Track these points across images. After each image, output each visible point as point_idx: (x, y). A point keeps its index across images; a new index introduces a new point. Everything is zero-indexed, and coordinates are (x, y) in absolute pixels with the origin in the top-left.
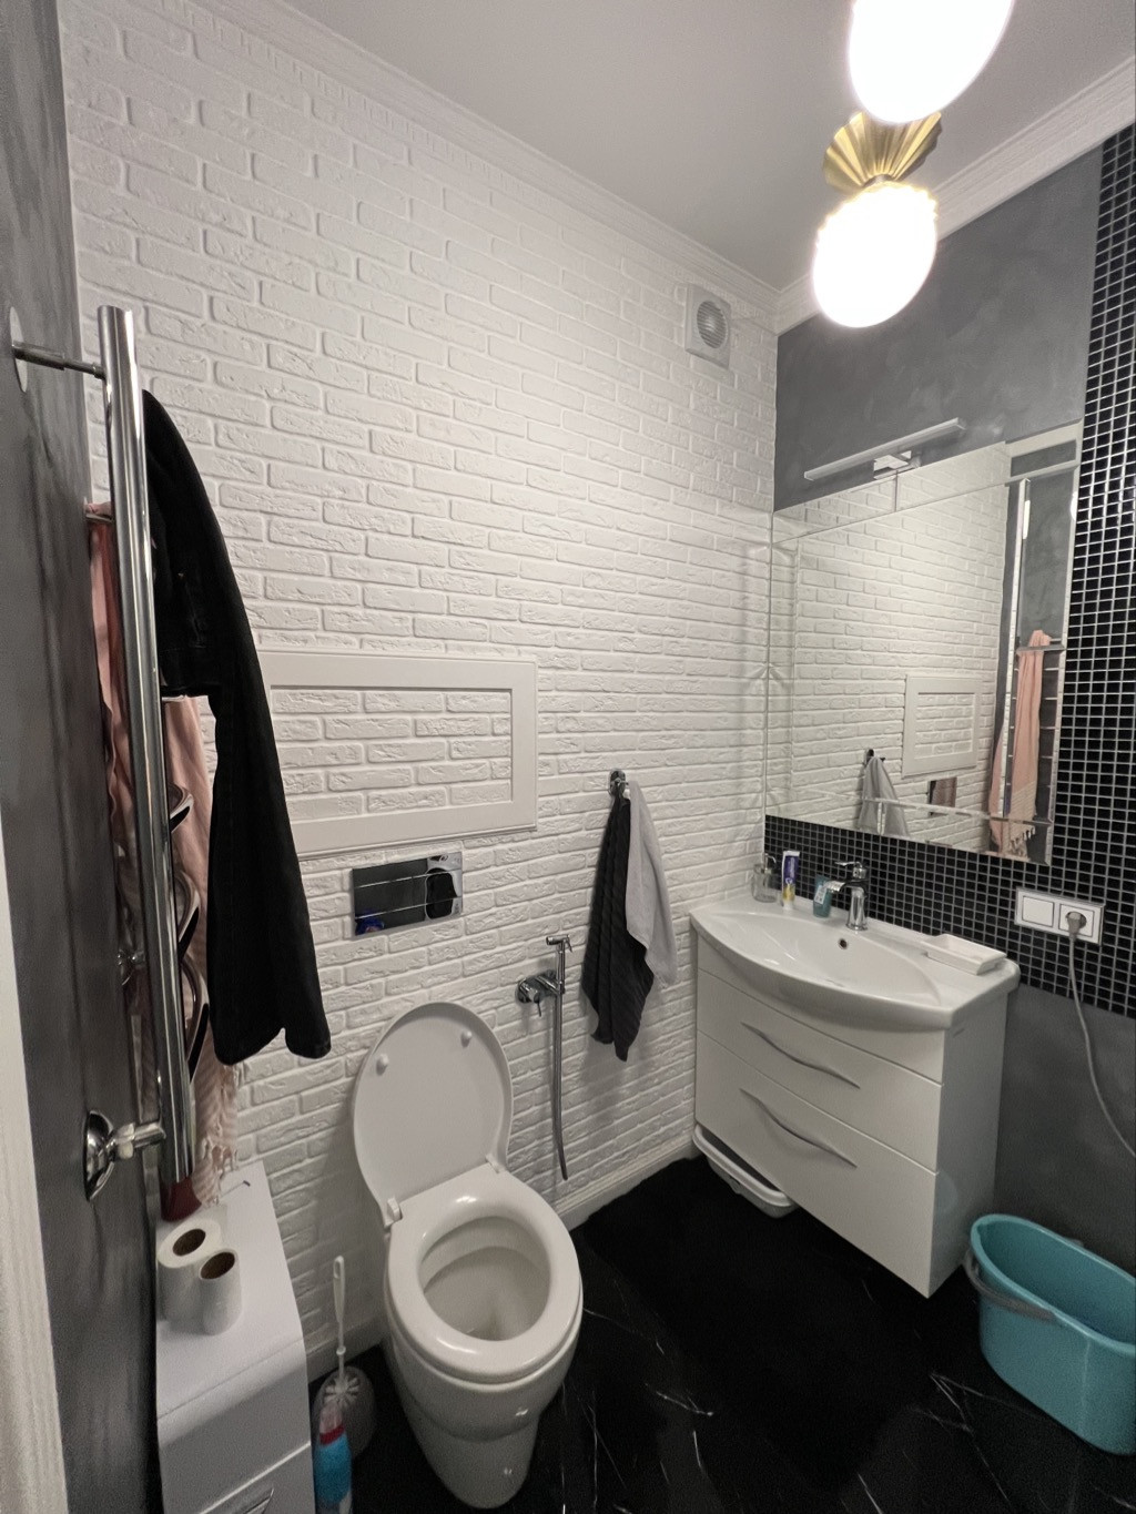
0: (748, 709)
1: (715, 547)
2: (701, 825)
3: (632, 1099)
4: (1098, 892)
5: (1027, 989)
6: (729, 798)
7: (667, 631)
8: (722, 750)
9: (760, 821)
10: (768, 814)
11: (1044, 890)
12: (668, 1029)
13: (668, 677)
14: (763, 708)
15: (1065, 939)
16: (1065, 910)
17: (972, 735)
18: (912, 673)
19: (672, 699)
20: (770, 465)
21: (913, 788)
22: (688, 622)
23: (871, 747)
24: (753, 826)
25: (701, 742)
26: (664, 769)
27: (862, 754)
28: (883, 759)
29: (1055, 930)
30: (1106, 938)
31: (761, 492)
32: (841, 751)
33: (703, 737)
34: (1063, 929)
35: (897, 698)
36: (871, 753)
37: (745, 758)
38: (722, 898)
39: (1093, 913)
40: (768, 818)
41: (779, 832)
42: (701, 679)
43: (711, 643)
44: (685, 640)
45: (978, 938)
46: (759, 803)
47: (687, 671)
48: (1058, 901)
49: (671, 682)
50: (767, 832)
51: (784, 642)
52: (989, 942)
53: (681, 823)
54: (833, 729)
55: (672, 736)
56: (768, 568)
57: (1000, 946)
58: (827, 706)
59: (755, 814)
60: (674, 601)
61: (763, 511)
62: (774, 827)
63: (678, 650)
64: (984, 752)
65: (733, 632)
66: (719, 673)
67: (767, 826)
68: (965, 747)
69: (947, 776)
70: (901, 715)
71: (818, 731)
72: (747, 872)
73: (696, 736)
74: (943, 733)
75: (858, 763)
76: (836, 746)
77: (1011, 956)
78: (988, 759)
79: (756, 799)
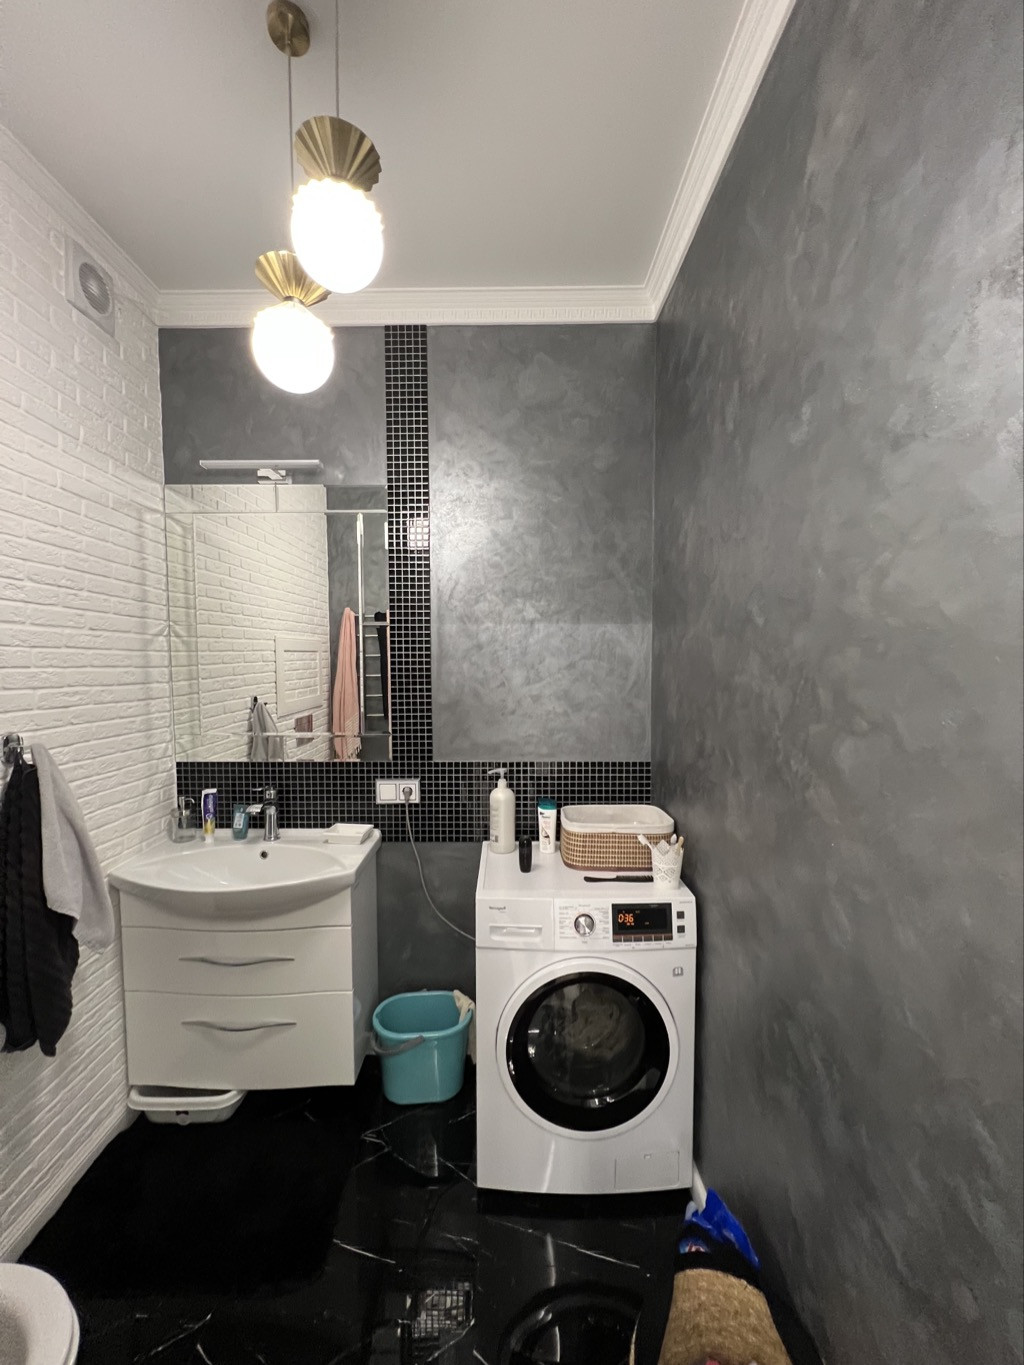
0: (152, 664)
1: (111, 505)
2: (113, 781)
3: (55, 1102)
4: (416, 772)
5: (387, 844)
6: (141, 750)
7: (63, 582)
8: (131, 704)
9: (171, 769)
10: (178, 760)
11: (389, 777)
12: (91, 1005)
13: (67, 631)
14: (166, 663)
15: (403, 805)
16: (402, 787)
17: (318, 682)
18: (279, 635)
19: (73, 654)
20: (158, 441)
21: (286, 725)
22: (88, 576)
23: (255, 695)
24: (165, 774)
25: (109, 698)
26: (69, 727)
27: (249, 700)
28: (266, 704)
29: (398, 802)
30: (423, 799)
31: (151, 463)
32: (234, 699)
33: (111, 692)
34: (401, 799)
35: (269, 654)
36: (256, 699)
37: (153, 710)
38: (141, 850)
39: (414, 785)
40: (179, 764)
41: (191, 777)
42: (106, 634)
43: (113, 599)
44: (85, 594)
45: (356, 820)
46: (170, 752)
47: (89, 626)
48: (398, 782)
49: (71, 636)
50: (179, 778)
51: (182, 603)
52: (363, 821)
53: (93, 782)
54: (226, 681)
55: (76, 693)
56: (163, 534)
57: (369, 821)
58: (220, 661)
59: (165, 763)
60: (70, 552)
61: (155, 480)
62: (186, 772)
63: (77, 603)
64: (326, 695)
65: (134, 590)
66: (123, 629)
67: (178, 772)
68: (315, 691)
69: (306, 714)
70: (273, 668)
71: (214, 683)
72: (163, 820)
73: (103, 691)
74: (302, 681)
75: (246, 709)
76: (230, 695)
77: (376, 826)
78: (328, 699)
79: (166, 749)
